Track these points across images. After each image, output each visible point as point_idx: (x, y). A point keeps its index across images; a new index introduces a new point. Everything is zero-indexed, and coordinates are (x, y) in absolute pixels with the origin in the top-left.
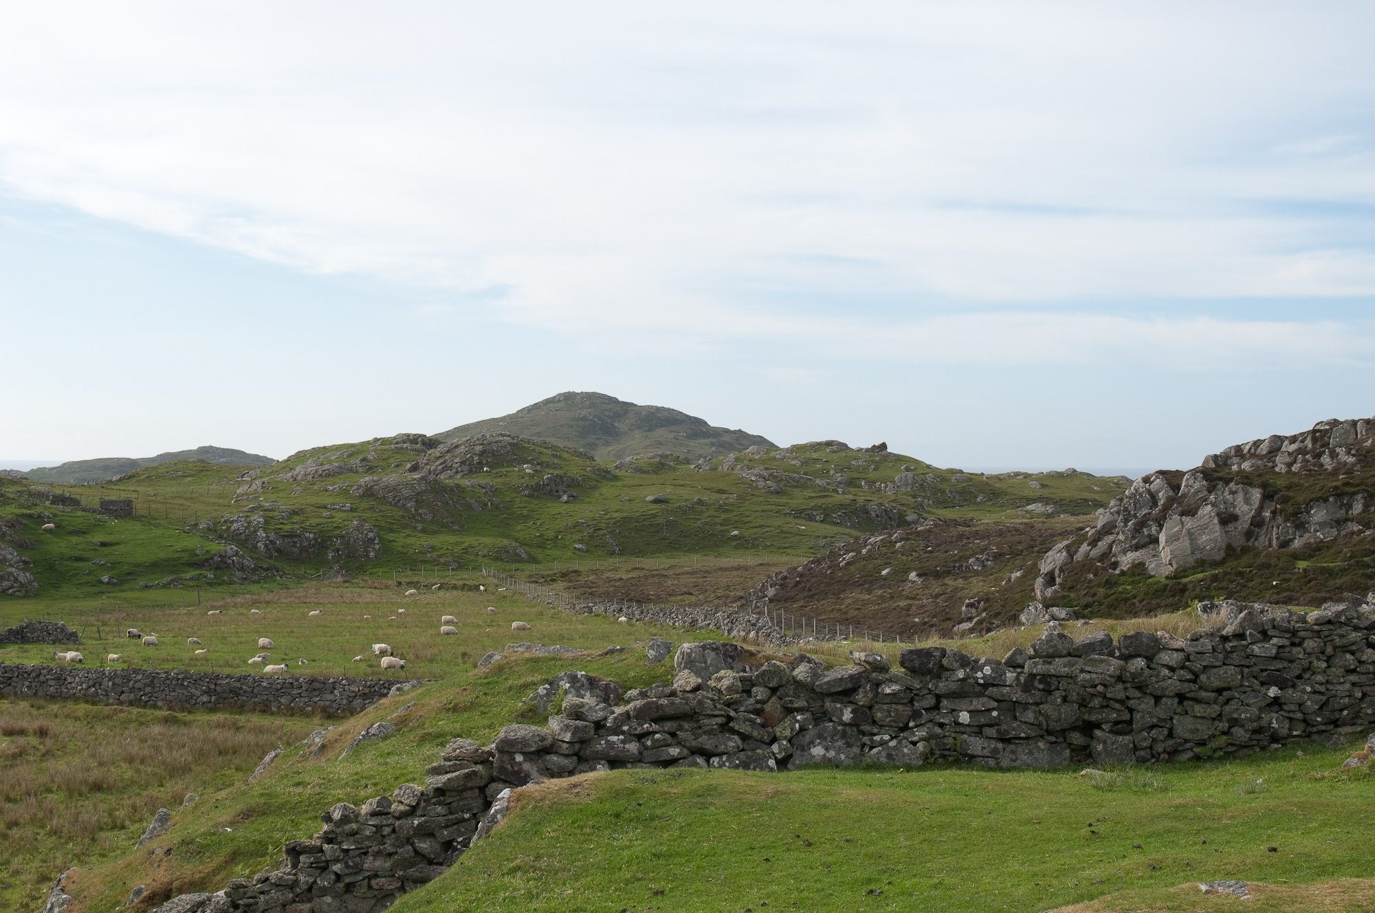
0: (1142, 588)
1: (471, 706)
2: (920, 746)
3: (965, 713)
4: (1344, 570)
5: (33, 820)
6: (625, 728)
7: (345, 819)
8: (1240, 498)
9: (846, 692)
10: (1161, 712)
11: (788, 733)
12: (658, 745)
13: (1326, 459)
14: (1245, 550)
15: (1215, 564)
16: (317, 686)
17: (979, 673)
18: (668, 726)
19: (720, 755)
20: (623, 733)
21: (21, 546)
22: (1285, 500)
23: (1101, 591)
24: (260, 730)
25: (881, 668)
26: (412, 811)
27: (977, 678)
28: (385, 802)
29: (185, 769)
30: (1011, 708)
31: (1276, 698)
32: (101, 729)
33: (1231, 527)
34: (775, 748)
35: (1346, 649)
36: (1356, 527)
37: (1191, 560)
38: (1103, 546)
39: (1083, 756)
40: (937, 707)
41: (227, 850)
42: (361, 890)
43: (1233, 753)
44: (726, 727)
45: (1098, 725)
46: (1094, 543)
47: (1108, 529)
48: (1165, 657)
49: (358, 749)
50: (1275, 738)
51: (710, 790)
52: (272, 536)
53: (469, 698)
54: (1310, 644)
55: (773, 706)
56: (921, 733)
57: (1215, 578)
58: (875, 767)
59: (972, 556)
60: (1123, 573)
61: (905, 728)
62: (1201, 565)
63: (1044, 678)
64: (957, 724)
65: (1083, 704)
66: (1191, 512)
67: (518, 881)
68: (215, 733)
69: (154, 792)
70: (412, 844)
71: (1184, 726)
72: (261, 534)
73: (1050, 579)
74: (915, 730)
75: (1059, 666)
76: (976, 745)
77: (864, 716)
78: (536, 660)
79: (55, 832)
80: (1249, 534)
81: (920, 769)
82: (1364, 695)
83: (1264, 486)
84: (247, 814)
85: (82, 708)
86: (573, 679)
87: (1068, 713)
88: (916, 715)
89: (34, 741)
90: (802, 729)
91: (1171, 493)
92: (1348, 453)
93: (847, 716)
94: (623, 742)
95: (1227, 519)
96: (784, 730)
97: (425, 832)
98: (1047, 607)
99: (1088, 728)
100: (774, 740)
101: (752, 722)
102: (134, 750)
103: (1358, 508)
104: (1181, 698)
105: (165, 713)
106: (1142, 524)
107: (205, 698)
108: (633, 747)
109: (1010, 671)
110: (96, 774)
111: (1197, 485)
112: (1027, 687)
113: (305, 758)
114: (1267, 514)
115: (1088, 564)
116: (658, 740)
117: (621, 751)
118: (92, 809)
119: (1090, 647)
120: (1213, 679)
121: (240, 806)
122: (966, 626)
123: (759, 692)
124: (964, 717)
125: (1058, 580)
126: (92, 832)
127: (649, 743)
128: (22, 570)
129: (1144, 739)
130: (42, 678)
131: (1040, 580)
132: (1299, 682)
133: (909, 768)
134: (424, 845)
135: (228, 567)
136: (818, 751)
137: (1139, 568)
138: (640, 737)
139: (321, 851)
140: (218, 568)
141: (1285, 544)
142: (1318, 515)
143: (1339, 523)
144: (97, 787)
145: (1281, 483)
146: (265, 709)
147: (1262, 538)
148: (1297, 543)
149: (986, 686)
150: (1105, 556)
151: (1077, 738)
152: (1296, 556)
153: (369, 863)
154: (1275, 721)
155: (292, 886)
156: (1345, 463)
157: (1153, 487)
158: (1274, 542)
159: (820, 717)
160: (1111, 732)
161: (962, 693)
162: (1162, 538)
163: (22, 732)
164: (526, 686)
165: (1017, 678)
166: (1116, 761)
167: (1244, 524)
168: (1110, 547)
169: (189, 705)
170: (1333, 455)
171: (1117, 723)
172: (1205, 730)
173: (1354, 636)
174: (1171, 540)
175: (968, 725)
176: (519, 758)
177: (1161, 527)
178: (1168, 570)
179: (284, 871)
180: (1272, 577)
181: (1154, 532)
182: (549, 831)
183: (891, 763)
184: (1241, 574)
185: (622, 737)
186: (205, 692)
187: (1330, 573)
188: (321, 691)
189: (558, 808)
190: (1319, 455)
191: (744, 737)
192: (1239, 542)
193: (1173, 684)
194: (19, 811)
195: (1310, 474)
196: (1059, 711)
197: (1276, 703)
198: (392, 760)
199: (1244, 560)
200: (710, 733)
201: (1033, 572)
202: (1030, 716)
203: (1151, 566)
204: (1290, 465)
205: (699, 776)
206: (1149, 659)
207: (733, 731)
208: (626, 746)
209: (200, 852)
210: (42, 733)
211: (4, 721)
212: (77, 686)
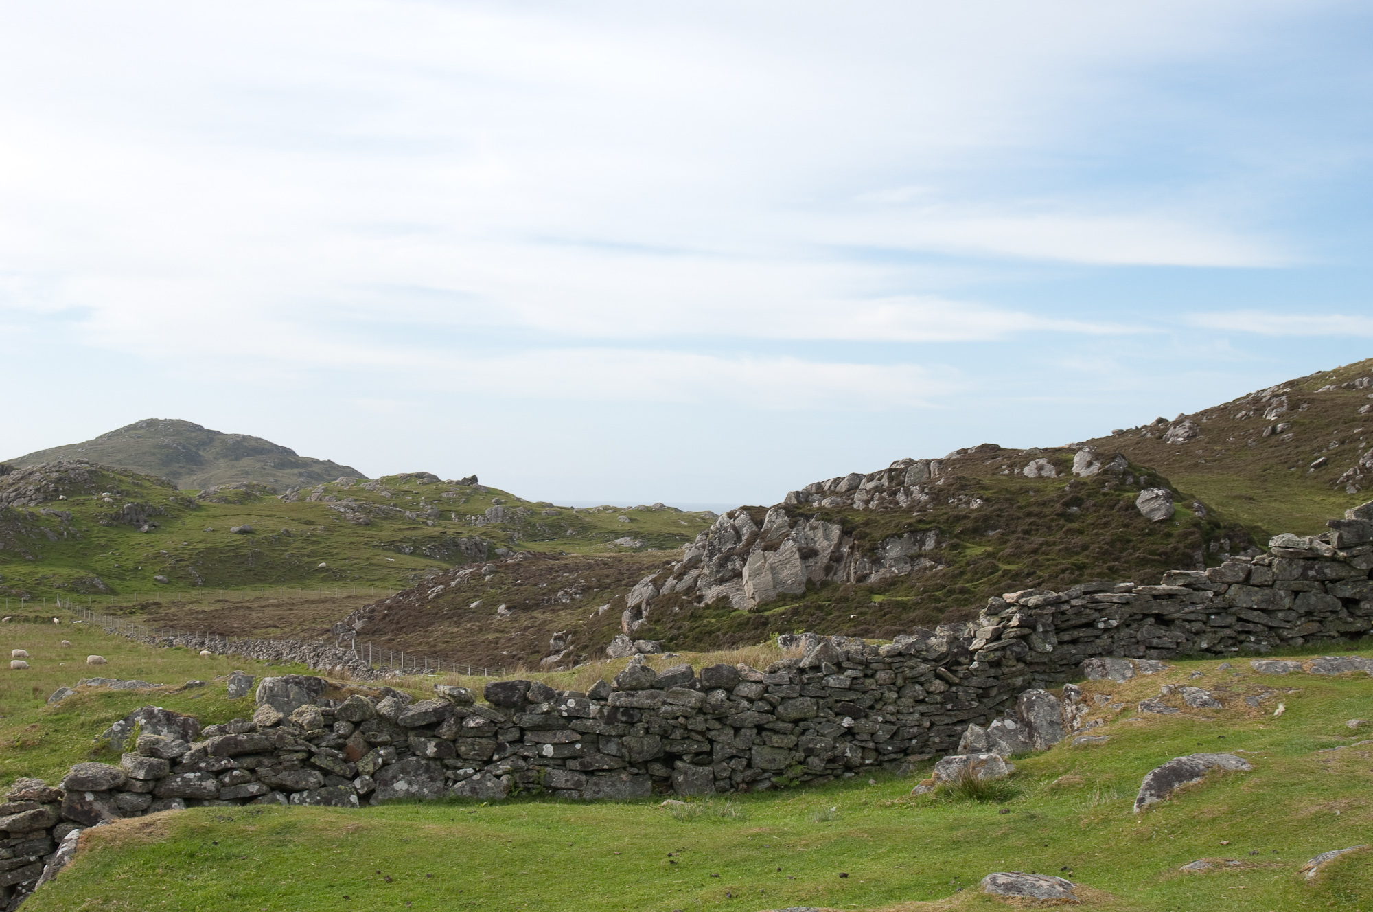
0: (726, 621)
1: (41, 744)
2: (504, 779)
3: (549, 746)
4: (917, 604)
6: (203, 765)
8: (820, 533)
9: (430, 725)
10: (740, 743)
11: (370, 768)
12: (236, 782)
13: (901, 497)
14: (825, 584)
15: (795, 598)
17: (563, 706)
18: (247, 762)
19: (300, 791)
20: (200, 770)
22: (862, 536)
23: (687, 624)
25: (465, 701)
27: (561, 711)
30: (595, 740)
31: (849, 728)
33: (811, 562)
34: (357, 783)
35: (915, 680)
36: (929, 563)
37: (773, 594)
38: (688, 579)
39: (665, 788)
40: (521, 740)
43: (808, 782)
44: (307, 763)
45: (679, 757)
46: (679, 577)
47: (694, 563)
48: (744, 689)
50: (848, 768)
51: (289, 827)
53: (38, 735)
54: (882, 676)
55: (355, 741)
56: (505, 766)
57: (796, 612)
58: (459, 801)
59: (560, 589)
60: (708, 606)
61: (489, 761)
62: (783, 598)
63: (628, 710)
64: (541, 756)
65: (665, 736)
66: (773, 547)
71: (762, 756)
73: (637, 612)
74: (499, 763)
75: (642, 699)
76: (560, 778)
77: (448, 750)
78: (111, 696)
80: (828, 569)
81: (503, 802)
82: (932, 724)
83: (843, 522)
86: (150, 715)
87: (650, 745)
88: (500, 748)
90: (385, 764)
91: (755, 529)
92: (922, 491)
93: (431, 750)
94: (200, 779)
95: (808, 554)
96: (367, 764)
98: (633, 640)
99: (669, 759)
100: (357, 775)
101: (334, 757)
103: (930, 544)
104: (760, 728)
106: (726, 559)
108: (210, 784)
109: (593, 704)
111: (779, 521)
112: (610, 720)
114: (846, 549)
115: (674, 598)
116: (236, 776)
117: (197, 789)
119: (672, 680)
120: (790, 710)
122: (554, 658)
123: (342, 727)
124: (548, 750)
125: (645, 613)
127: (227, 780)
129: (724, 769)
131: (627, 614)
132: (871, 713)
133: (493, 802)
136: (401, 786)
137: (723, 601)
138: (218, 774)
141: (862, 579)
142: (894, 550)
143: (913, 558)
145: (859, 519)
147: (840, 573)
148: (873, 578)
149: (570, 718)
150: (690, 590)
151: (659, 770)
152: (872, 591)
154: (848, 751)
156: (919, 501)
157: (738, 522)
158: (852, 577)
159: (404, 751)
160: (692, 763)
161: (546, 726)
162: (746, 572)
164: (99, 723)
165: (601, 711)
166: (696, 792)
167: (823, 559)
168: (696, 581)
170: (908, 493)
171: (697, 754)
172: (782, 759)
173: (923, 667)
174: (755, 574)
175: (551, 758)
176: (89, 797)
177: (745, 561)
178: (751, 604)
180: (849, 610)
181: (738, 566)
182: (119, 872)
183: (475, 797)
184: (820, 608)
185: (198, 774)
187: (904, 606)
189: (129, 849)
190: (895, 493)
191: (326, 773)
192: (819, 576)
193: (751, 715)
195: (887, 511)
196: (641, 743)
197: (850, 732)
199: (824, 594)
200: (291, 768)
201: (620, 605)
202: (612, 748)
203: (735, 600)
204: (867, 502)
205: (278, 813)
206: (729, 691)
207: (315, 767)
208: (204, 783)
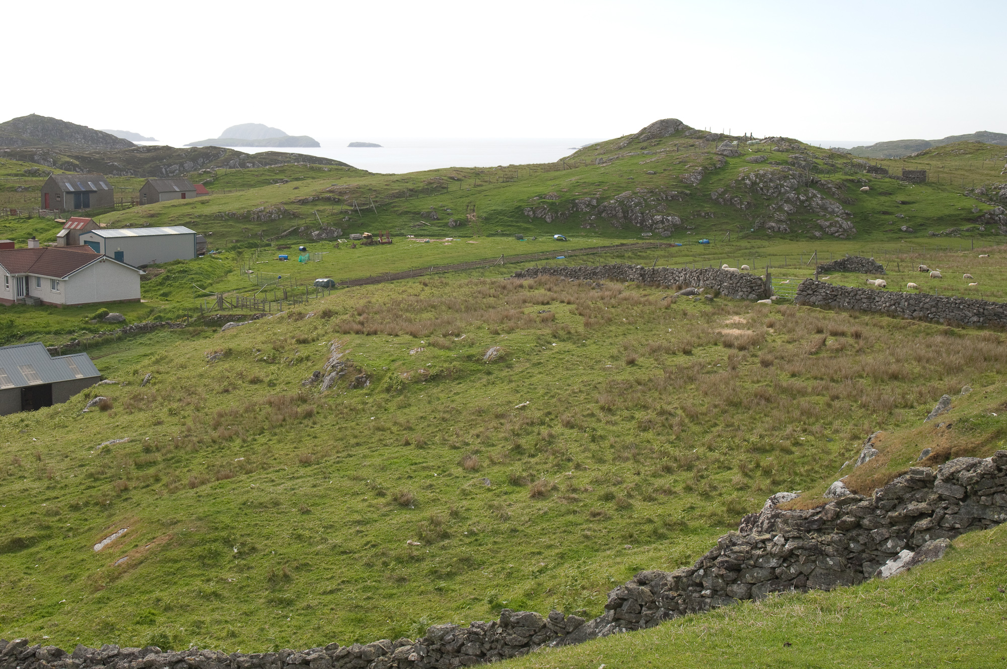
5: (849, 396)
21: (845, 202)
29: (958, 369)
32: (898, 336)
41: (993, 429)
68: (982, 345)
69: (936, 384)
79: (864, 406)
85: (886, 320)
89: (851, 341)
102: (922, 352)
105: (945, 327)
107: (975, 319)
110: (894, 368)
118: (890, 392)
121: (1004, 398)
126: (890, 408)
128: (846, 219)
130: (858, 297)
135: (996, 222)
140: (988, 223)
144: (895, 377)
163: (843, 334)
169: (963, 323)
186: (976, 314)
194: (840, 389)
209: (973, 428)
210: (857, 336)
211: (831, 326)
212: (882, 304)
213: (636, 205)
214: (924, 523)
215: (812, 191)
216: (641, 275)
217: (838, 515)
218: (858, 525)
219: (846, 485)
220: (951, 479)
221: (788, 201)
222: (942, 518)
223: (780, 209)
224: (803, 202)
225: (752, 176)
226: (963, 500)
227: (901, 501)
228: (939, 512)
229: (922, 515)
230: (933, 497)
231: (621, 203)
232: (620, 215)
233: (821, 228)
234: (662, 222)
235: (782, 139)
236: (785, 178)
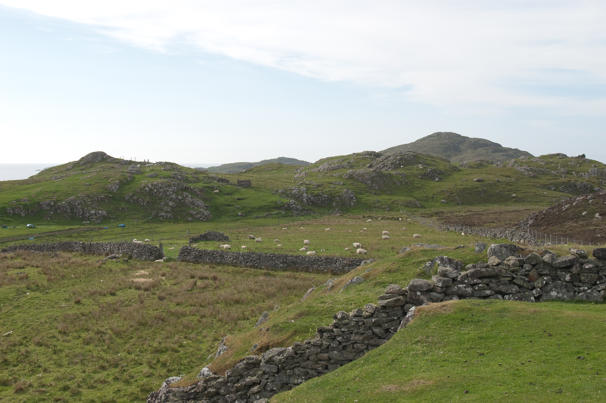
1: (397, 270)
2: (602, 292)
5: (211, 315)
6: (466, 281)
7: (343, 318)
9: (567, 267)
11: (540, 285)
12: (480, 289)
16: (329, 261)
18: (485, 281)
19: (509, 294)
20: (465, 283)
21: (205, 200)
24: (304, 279)
25: (584, 256)
26: (372, 315)
28: (360, 311)
29: (274, 295)
32: (238, 277)
34: (534, 292)
41: (292, 330)
42: (350, 349)
44: (512, 282)
49: (347, 288)
51: (505, 310)
52: (310, 196)
53: (395, 267)
55: (533, 273)
56: (602, 287)
58: (581, 301)
61: (595, 284)
67: (419, 347)
68: (286, 280)
69: (261, 304)
70: (372, 330)
72: (305, 195)
74: (600, 285)
77: (576, 278)
78: (425, 251)
79: (220, 320)
81: (601, 303)
84: (301, 315)
85: (231, 268)
86: (442, 259)
88: (600, 278)
89: (211, 282)
90: (547, 284)
93: (568, 278)
94: (465, 287)
96: (538, 283)
97: (377, 324)
100: (534, 288)
101: (524, 280)
102: (253, 286)
105: (265, 271)
107: (282, 265)
108: (469, 290)
110: (237, 296)
113: (325, 291)
116: (480, 287)
117: (464, 291)
118: (235, 311)
121: (298, 311)
123: (527, 267)
126: (236, 321)
127: (477, 288)
128: (206, 210)
130: (214, 256)
133: (597, 303)
134: (377, 330)
135: (291, 209)
136: (554, 294)
138: (473, 285)
139: (333, 331)
140: (286, 209)
144: (237, 302)
146: (307, 270)
153: (353, 337)
155: (320, 346)
159: (555, 278)
163: (206, 278)
164: (421, 262)
169: (275, 268)
176: (419, 293)
179: (317, 339)
182: (432, 325)
183: (588, 300)
185: (464, 285)
186: (282, 263)
188: (331, 263)
189: (436, 316)
191: (520, 287)
194: (206, 311)
198: (362, 293)
200: (504, 284)
205: (499, 303)
207: (515, 284)
208: (466, 289)
209: (281, 330)
210: (215, 278)
211: (199, 273)
212: (228, 259)
213: (79, 204)
214: (255, 389)
215: (185, 194)
216: (83, 248)
217: (205, 388)
218: (217, 393)
219: (210, 369)
220: (270, 361)
221: (171, 200)
222: (266, 384)
223: (167, 204)
224: (180, 200)
225: (150, 185)
226: (277, 373)
227: (242, 376)
228: (264, 381)
229: (254, 384)
230: (260, 373)
231: (69, 203)
232: (69, 211)
233: (192, 215)
234: (95, 214)
235: (166, 163)
236: (169, 186)
